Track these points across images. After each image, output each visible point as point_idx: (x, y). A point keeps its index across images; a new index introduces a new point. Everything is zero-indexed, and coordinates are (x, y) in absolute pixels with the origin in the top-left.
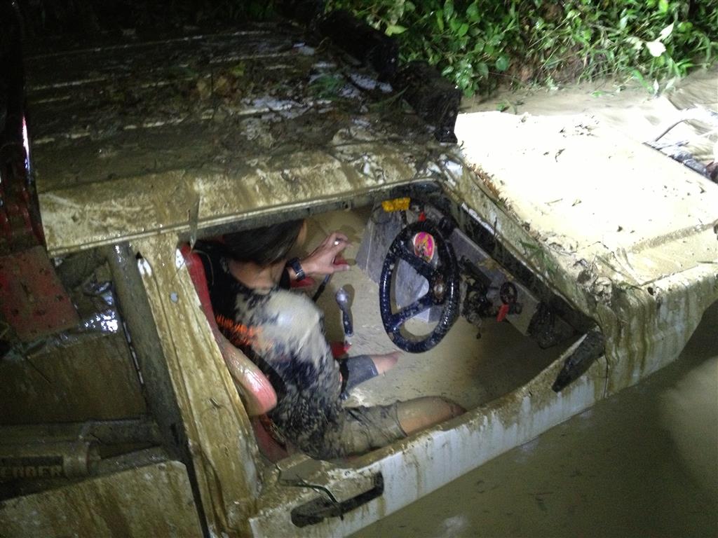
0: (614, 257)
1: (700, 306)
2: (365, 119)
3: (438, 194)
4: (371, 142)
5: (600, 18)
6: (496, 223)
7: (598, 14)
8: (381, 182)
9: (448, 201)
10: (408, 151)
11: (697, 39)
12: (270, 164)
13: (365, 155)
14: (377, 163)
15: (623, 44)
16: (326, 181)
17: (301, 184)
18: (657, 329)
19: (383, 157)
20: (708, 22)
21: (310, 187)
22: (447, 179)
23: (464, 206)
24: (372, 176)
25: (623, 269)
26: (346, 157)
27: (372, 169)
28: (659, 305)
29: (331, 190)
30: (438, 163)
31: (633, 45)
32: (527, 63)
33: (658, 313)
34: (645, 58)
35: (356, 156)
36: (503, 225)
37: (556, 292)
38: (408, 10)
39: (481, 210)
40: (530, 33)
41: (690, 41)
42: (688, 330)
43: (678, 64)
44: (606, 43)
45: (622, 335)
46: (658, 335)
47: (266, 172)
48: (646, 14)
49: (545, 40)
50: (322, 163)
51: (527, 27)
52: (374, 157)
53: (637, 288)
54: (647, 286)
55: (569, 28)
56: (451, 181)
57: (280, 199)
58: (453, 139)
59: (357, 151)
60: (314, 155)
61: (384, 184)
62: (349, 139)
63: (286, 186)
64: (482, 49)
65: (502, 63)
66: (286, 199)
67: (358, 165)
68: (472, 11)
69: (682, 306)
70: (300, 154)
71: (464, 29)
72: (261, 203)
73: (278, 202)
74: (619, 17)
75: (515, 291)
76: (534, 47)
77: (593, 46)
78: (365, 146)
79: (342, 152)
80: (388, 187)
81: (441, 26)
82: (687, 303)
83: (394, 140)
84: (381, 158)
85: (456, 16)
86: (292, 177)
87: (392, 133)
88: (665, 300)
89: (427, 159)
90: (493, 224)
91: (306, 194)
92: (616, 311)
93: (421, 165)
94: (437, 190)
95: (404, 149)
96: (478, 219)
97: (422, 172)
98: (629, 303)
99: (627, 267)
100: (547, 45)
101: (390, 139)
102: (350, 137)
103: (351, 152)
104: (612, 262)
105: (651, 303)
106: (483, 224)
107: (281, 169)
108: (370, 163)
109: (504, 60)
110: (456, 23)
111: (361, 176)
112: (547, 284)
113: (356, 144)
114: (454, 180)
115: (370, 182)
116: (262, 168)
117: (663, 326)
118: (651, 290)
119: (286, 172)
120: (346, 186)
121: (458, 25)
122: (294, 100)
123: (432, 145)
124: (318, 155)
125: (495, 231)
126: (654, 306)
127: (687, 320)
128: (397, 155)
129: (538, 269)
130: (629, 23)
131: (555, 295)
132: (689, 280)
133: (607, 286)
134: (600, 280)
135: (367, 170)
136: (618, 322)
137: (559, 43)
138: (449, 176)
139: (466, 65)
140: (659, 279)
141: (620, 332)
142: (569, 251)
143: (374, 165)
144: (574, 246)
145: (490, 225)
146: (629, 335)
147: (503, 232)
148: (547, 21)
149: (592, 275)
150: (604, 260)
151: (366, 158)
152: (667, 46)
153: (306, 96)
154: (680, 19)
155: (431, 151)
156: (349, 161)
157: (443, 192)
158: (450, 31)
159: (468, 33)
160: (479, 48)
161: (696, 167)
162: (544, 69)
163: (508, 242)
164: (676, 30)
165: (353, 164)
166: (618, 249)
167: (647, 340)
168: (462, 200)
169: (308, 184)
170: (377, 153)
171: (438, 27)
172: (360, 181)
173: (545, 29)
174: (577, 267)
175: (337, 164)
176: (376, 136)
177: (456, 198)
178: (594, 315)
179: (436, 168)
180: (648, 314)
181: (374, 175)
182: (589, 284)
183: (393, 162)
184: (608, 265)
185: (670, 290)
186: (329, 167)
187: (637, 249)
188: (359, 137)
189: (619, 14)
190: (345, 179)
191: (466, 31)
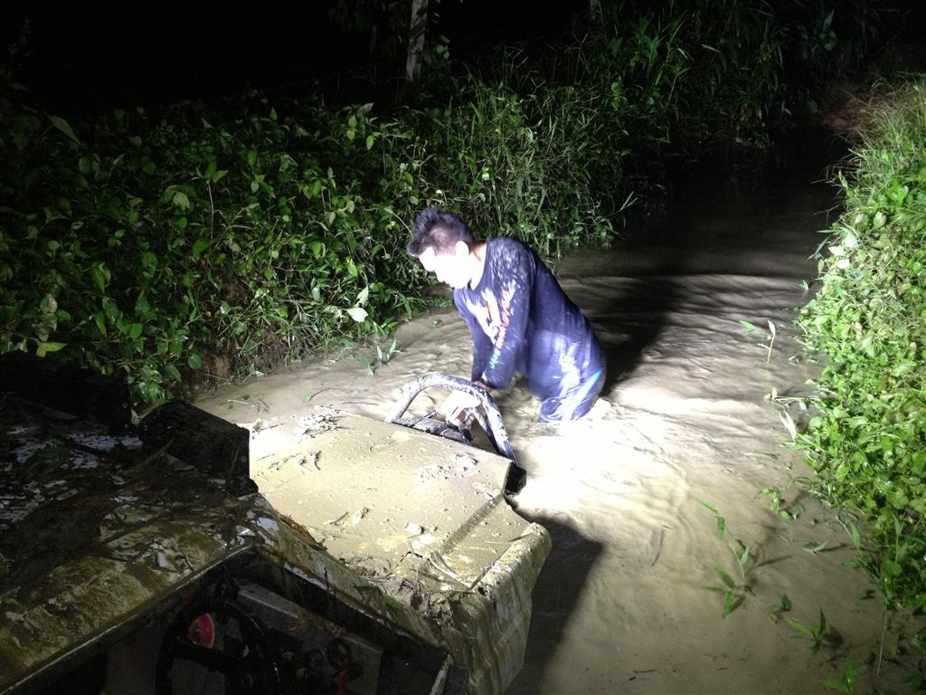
0: (432, 565)
1: (527, 589)
2: (128, 492)
3: (256, 563)
4: (151, 522)
5: (290, 292)
6: (326, 575)
7: (287, 288)
8: (187, 572)
9: (269, 567)
10: (206, 519)
11: (392, 296)
12: (23, 598)
13: (153, 542)
14: (173, 549)
15: (322, 315)
16: (114, 595)
17: (80, 613)
18: (500, 632)
19: (178, 537)
20: (396, 278)
21: (95, 612)
22: (263, 541)
23: (287, 566)
24: (173, 568)
25: (446, 576)
26: (129, 554)
27: (169, 559)
28: (495, 605)
29: (124, 606)
30: (248, 525)
31: (333, 314)
32: (220, 354)
33: (496, 616)
34: (349, 325)
35: (141, 547)
36: (333, 574)
37: (400, 633)
38: (62, 320)
39: (307, 564)
40: (216, 321)
41: (386, 300)
42: (525, 620)
43: (383, 326)
44: (304, 317)
45: (474, 655)
46: (503, 639)
47: (22, 612)
48: (335, 280)
49: (236, 325)
50: (98, 572)
51: (209, 313)
52: (166, 542)
53: (468, 593)
54: (476, 587)
55: (260, 307)
56: (268, 541)
57: (56, 645)
58: (253, 487)
59: (140, 540)
60: (83, 565)
61: (194, 573)
62: (122, 527)
63: (59, 623)
64: (166, 349)
65: (195, 361)
66: (64, 642)
67: (149, 559)
68: (142, 307)
69: (513, 595)
70: (61, 569)
71: (136, 330)
72: (29, 662)
73: (53, 651)
74: (308, 288)
75: (348, 647)
76: (224, 335)
77: (292, 323)
78: (146, 529)
79: (120, 548)
80: (199, 575)
81: (104, 331)
82: (517, 592)
83: (182, 511)
84: (174, 541)
85: (122, 316)
86: (63, 607)
87: (173, 500)
88: (498, 597)
89: (233, 523)
90: (323, 577)
91: (92, 625)
92: (460, 629)
93: (229, 534)
94: (253, 557)
95: (200, 519)
96: (305, 577)
97: (233, 542)
98: (469, 615)
99: (450, 573)
100: (239, 330)
101: (175, 510)
102: (121, 524)
103: (132, 544)
104: (433, 572)
105: (487, 605)
106: (311, 580)
107: (41, 600)
108: (164, 552)
109: (197, 356)
110: (124, 325)
111: (159, 572)
112: (389, 626)
113: (133, 531)
114: (271, 540)
115: (173, 578)
116: (13, 608)
117: (503, 627)
118: (481, 590)
119: (51, 601)
120: (144, 594)
121: (128, 327)
122: (10, 493)
123: (230, 504)
124: (87, 563)
125: (328, 584)
126: (491, 607)
127: (521, 609)
128: (195, 530)
129: (379, 612)
130: (321, 291)
131: (400, 636)
132: (510, 565)
133: (443, 603)
134: (433, 598)
135: (163, 563)
136: (466, 641)
137: (253, 326)
138: (265, 537)
139: (150, 371)
140: (484, 574)
141: (470, 653)
142: (385, 575)
143: (169, 552)
144: (387, 567)
145: (319, 579)
146: (479, 651)
147: (336, 582)
148: (232, 304)
149: (423, 595)
150: (424, 573)
151: (155, 546)
152: (366, 309)
153: (24, 482)
154: (370, 280)
155: (232, 511)
156: (135, 558)
157: (261, 558)
158: (116, 334)
159: (143, 334)
160: (162, 349)
161: (455, 437)
162: (241, 356)
163: (341, 592)
164: (371, 292)
165: (141, 560)
166: (432, 554)
167: (495, 650)
168: (283, 559)
169: (90, 609)
170: (167, 534)
171: (99, 331)
172: (159, 580)
173: (231, 313)
174: (403, 592)
175: (120, 566)
176: (153, 512)
177: (276, 560)
178: (443, 643)
179: (246, 531)
180: (488, 618)
181: (176, 565)
182: (424, 607)
183: (194, 540)
184: (430, 576)
185: (498, 583)
186: (109, 575)
187: (448, 547)
188: (132, 519)
189: (308, 284)
190: (139, 584)
191: (140, 331)
